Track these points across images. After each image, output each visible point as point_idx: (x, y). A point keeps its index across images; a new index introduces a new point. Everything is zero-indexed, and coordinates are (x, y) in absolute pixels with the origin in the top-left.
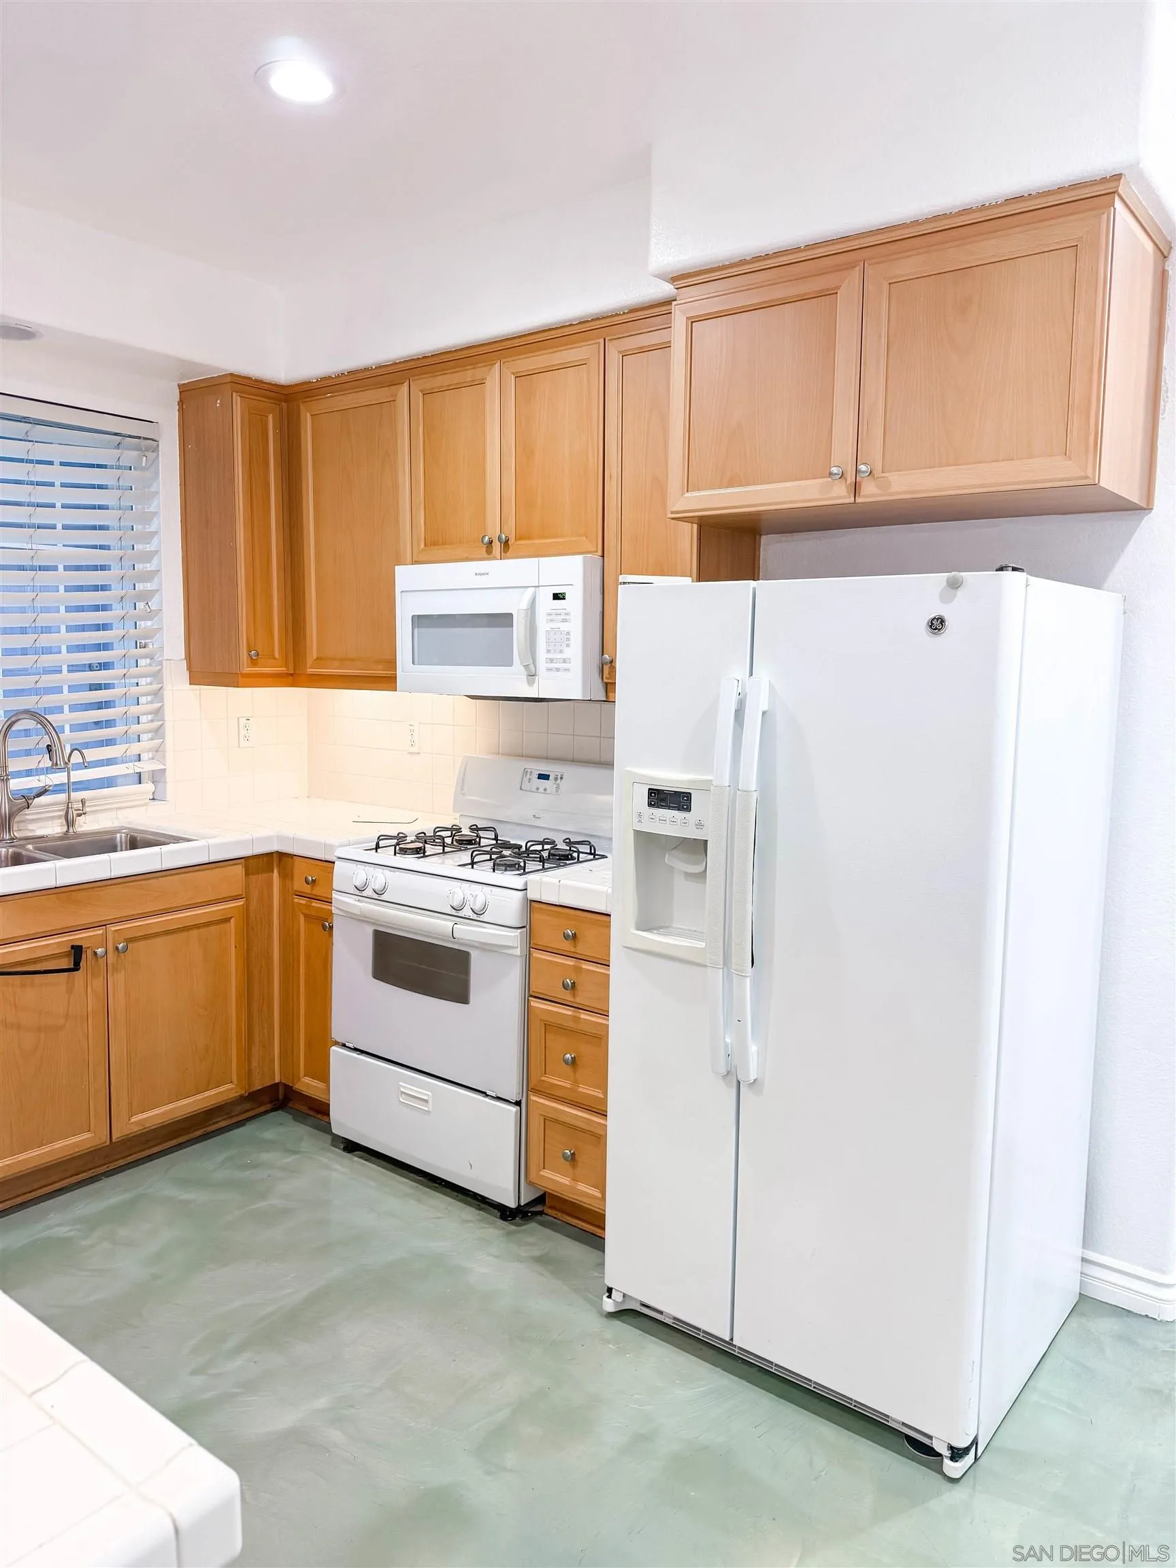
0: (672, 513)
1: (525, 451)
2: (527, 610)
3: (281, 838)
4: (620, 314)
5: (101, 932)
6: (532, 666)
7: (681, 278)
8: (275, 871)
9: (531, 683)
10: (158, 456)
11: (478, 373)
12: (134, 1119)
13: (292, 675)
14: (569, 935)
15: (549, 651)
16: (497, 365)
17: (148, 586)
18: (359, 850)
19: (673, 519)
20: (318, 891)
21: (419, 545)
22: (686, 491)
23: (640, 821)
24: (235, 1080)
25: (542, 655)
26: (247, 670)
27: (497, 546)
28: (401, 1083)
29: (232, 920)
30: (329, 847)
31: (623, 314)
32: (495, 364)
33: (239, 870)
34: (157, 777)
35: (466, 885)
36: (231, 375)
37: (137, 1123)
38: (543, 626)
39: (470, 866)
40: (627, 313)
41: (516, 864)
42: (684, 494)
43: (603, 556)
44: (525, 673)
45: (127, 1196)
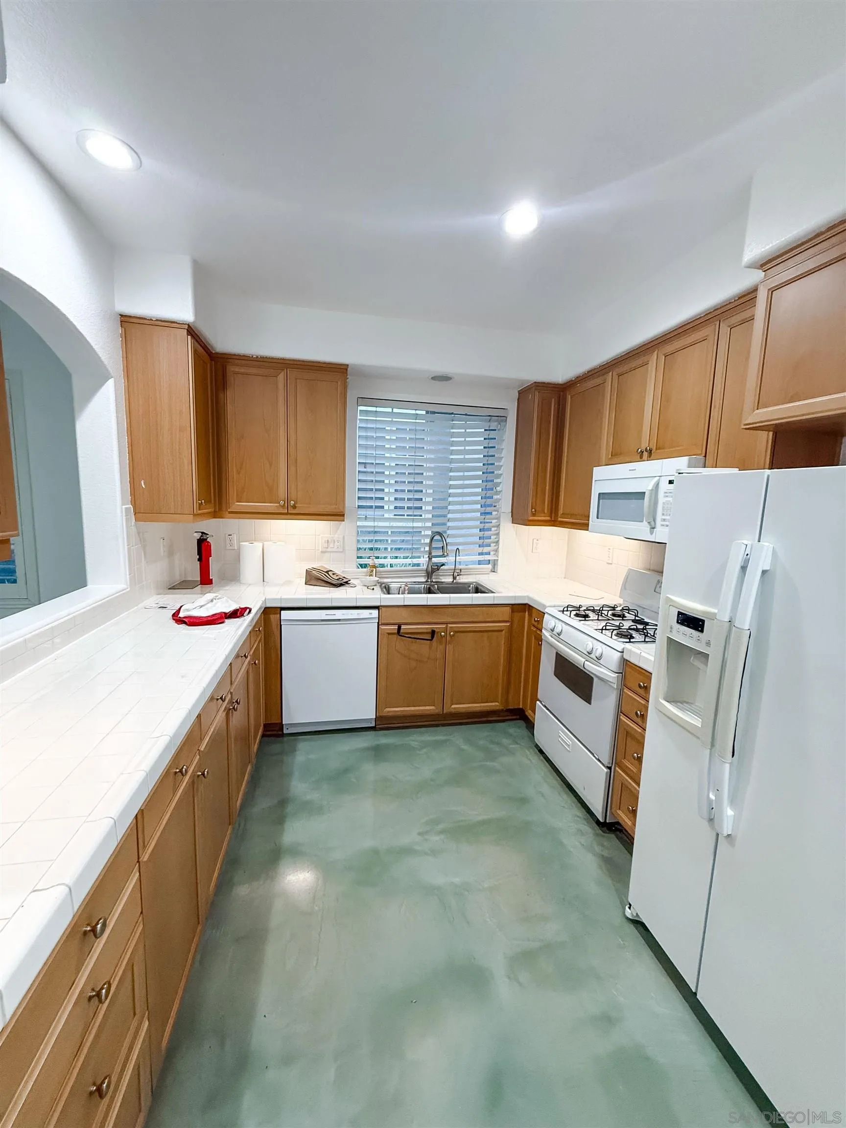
0: (745, 425)
1: (665, 398)
2: (652, 490)
3: (529, 597)
4: (732, 302)
5: (444, 626)
6: (653, 523)
7: (767, 264)
8: (527, 613)
9: (652, 533)
10: (506, 423)
11: (645, 359)
12: (453, 706)
13: (553, 521)
14: (641, 686)
15: (663, 514)
16: (656, 352)
17: (498, 481)
18: (555, 610)
19: (746, 429)
20: (539, 626)
21: (608, 456)
22: (756, 408)
23: (671, 631)
24: (500, 701)
25: (659, 517)
26: (531, 518)
27: (645, 454)
28: (560, 731)
29: (504, 631)
30: (545, 607)
31: (735, 301)
32: (654, 352)
33: (508, 609)
34: (495, 563)
35: (596, 641)
36: (535, 382)
37: (454, 708)
38: (661, 499)
39: (601, 631)
40: (738, 300)
41: (628, 635)
42: (754, 411)
43: (705, 456)
44: (649, 527)
45: (443, 738)
